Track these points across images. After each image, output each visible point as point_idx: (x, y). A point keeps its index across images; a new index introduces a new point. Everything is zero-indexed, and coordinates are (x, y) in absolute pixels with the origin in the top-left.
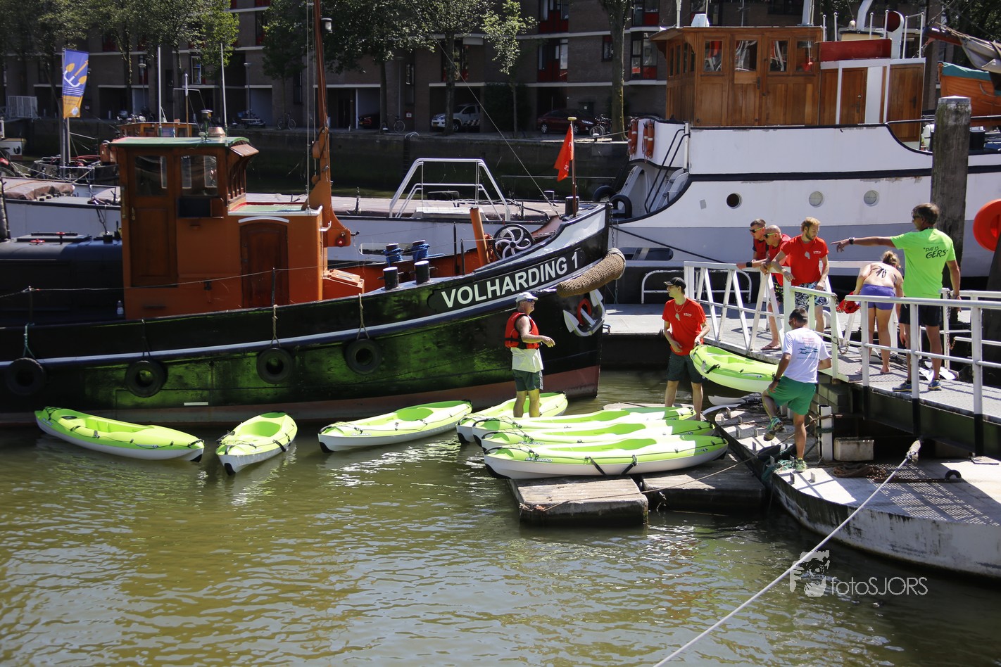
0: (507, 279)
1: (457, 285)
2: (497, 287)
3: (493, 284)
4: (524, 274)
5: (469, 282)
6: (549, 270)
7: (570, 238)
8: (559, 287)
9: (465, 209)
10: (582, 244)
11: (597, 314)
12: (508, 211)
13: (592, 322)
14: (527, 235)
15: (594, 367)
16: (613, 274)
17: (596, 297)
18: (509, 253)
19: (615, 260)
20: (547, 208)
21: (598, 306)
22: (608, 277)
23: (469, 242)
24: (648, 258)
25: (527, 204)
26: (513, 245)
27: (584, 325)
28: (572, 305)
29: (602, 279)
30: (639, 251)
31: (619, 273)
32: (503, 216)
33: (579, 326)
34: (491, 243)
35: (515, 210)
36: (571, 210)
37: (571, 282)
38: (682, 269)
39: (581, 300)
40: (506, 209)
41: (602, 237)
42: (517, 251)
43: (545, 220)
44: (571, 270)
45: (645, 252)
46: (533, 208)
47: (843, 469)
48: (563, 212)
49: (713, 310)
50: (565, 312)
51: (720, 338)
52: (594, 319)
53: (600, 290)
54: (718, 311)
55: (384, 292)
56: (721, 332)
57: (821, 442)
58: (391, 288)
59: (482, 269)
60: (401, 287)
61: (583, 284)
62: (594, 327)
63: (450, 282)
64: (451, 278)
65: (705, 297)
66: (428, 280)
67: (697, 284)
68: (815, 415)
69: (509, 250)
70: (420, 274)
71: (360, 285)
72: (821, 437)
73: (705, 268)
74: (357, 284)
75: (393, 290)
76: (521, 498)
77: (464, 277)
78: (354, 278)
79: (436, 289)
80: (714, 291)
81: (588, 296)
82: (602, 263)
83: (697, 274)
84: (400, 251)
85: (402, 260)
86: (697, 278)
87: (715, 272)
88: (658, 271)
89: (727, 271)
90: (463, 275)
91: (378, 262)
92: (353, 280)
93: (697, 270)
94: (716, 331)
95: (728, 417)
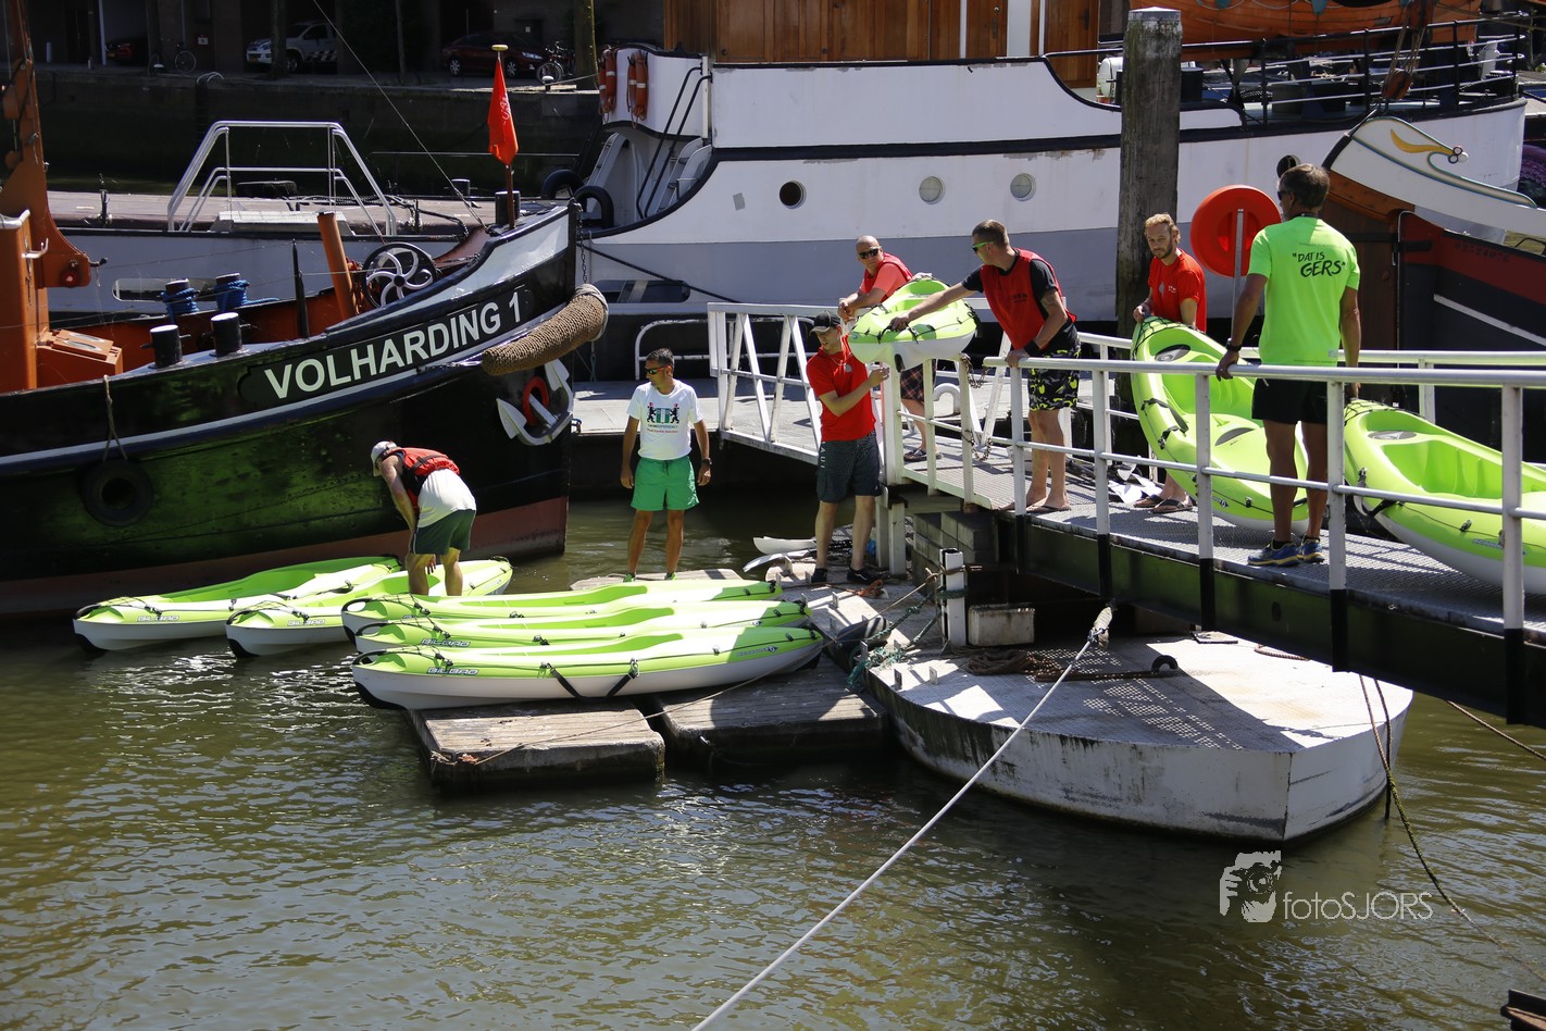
0: (389, 345)
1: (294, 356)
2: (370, 360)
3: (363, 354)
4: (420, 334)
5: (317, 351)
6: (467, 326)
7: (506, 267)
8: (486, 357)
9: (308, 216)
10: (530, 279)
11: (559, 404)
12: (391, 216)
13: (550, 419)
14: (424, 262)
15: (558, 501)
16: (584, 332)
17: (557, 373)
18: (392, 296)
19: (589, 305)
20: (460, 211)
21: (561, 390)
22: (575, 337)
23: (318, 278)
24: (646, 298)
25: (424, 204)
26: (399, 281)
27: (535, 425)
28: (514, 389)
29: (566, 341)
30: (630, 286)
31: (597, 328)
32: (381, 226)
33: (527, 427)
34: (359, 278)
35: (403, 216)
36: (506, 215)
37: (506, 347)
38: (705, 316)
39: (529, 379)
40: (387, 213)
41: (564, 263)
42: (407, 291)
43: (461, 234)
44: (508, 324)
45: (640, 288)
46: (436, 211)
47: (983, 661)
48: (493, 220)
49: (759, 387)
50: (500, 402)
51: (773, 437)
52: (553, 413)
53: (564, 361)
54: (769, 389)
55: (155, 372)
56: (775, 425)
57: (946, 615)
58: (166, 365)
59: (341, 326)
60: (188, 361)
61: (532, 351)
62: (555, 426)
63: (280, 351)
64: (282, 345)
65: (745, 364)
66: (238, 348)
67: (731, 343)
68: (936, 568)
69: (393, 291)
70: (223, 338)
71: (112, 359)
72: (945, 605)
73: (745, 314)
74: (104, 357)
75: (172, 368)
76: (434, 742)
77: (307, 341)
78: (101, 346)
79: (255, 365)
80: (761, 355)
81: (541, 372)
82: (564, 312)
83: (731, 325)
84: (191, 294)
85: (197, 311)
86: (731, 332)
87: (761, 320)
88: (663, 322)
89: (782, 319)
90: (306, 337)
91: (151, 315)
92: (98, 350)
93: (731, 317)
94: (767, 425)
95: (788, 573)
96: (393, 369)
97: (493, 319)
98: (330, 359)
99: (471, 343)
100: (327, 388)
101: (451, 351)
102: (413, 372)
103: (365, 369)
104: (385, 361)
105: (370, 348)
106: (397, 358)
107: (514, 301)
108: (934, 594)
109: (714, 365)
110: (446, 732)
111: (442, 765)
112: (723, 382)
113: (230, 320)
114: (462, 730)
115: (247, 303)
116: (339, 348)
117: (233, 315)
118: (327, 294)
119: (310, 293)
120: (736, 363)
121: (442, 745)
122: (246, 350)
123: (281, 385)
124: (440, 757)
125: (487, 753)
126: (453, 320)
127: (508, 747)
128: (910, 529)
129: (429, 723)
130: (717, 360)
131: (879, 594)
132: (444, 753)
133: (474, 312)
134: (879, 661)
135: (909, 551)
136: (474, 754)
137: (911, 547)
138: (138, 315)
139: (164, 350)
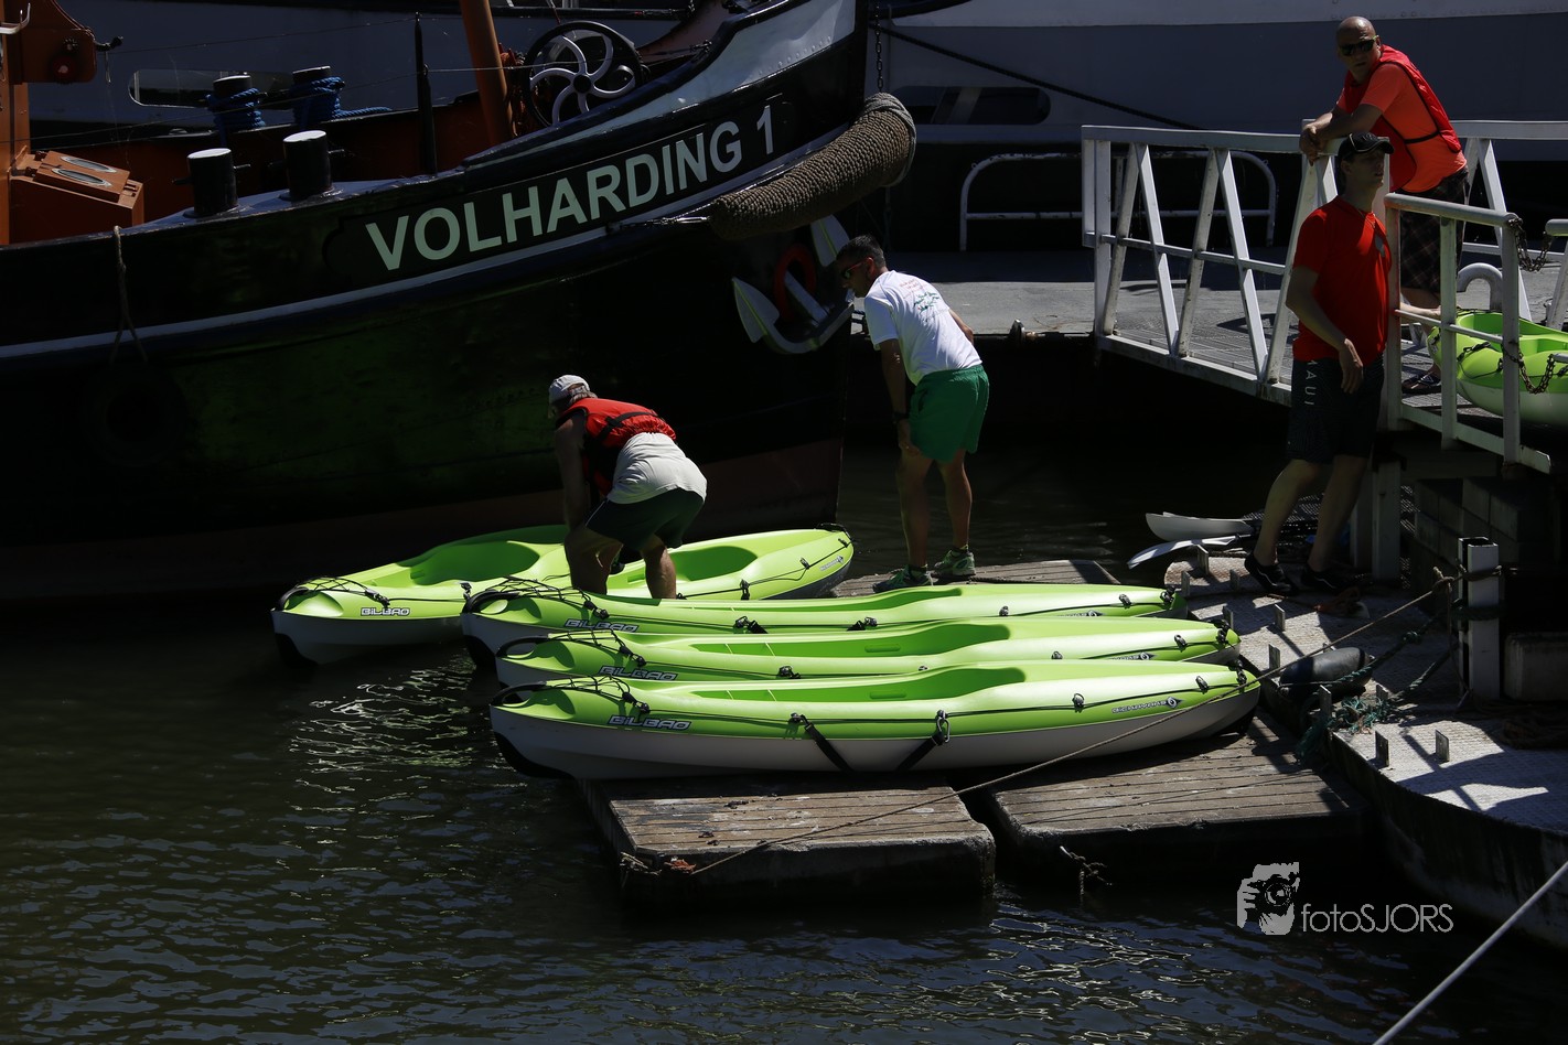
0: (563, 187)
1: (414, 203)
2: (533, 210)
3: (521, 202)
4: (612, 171)
5: (450, 196)
6: (688, 159)
7: (753, 63)
8: (717, 211)
10: (791, 83)
11: (831, 288)
13: (818, 313)
14: (624, 55)
15: (826, 445)
16: (876, 171)
17: (830, 238)
18: (570, 108)
19: (883, 128)
23: (453, 76)
24: (978, 117)
26: (582, 83)
27: (793, 320)
28: (762, 262)
29: (847, 186)
30: (952, 95)
31: (897, 165)
33: (779, 325)
34: (519, 77)
37: (748, 195)
38: (1076, 148)
39: (784, 248)
41: (848, 56)
42: (595, 101)
43: (683, 8)
44: (755, 158)
45: (968, 100)
49: (1163, 266)
50: (738, 284)
51: (1185, 347)
52: (822, 303)
53: (841, 219)
54: (1179, 269)
55: (193, 222)
56: (1187, 328)
57: (1466, 647)
58: (212, 213)
59: (487, 155)
60: (245, 207)
61: (791, 201)
62: (825, 324)
63: (389, 193)
64: (394, 184)
65: (1141, 227)
66: (326, 188)
67: (1118, 193)
68: (1450, 569)
69: (572, 99)
70: (303, 170)
71: (127, 201)
72: (1466, 631)
73: (1143, 146)
74: (115, 197)
75: (221, 218)
76: (624, 837)
77: (434, 179)
78: (109, 178)
79: (351, 216)
80: (1167, 213)
81: (804, 237)
82: (845, 138)
83: (1120, 162)
84: (253, 97)
85: (262, 126)
86: (1119, 174)
87: (1170, 155)
88: (1007, 157)
89: (1204, 154)
90: (431, 172)
91: (190, 130)
92: (106, 185)
93: (1120, 151)
94: (1173, 327)
95: (1201, 571)
96: (568, 225)
97: (730, 148)
98: (469, 208)
99: (694, 185)
100: (463, 254)
101: (661, 199)
102: (599, 233)
103: (524, 225)
104: (557, 213)
105: (533, 193)
106: (575, 209)
107: (765, 120)
108: (1445, 614)
109: (1089, 227)
110: (642, 820)
111: (637, 875)
112: (1103, 257)
113: (312, 142)
114: (668, 817)
115: (341, 114)
116: (484, 192)
117: (318, 134)
118: (468, 103)
119: (440, 100)
120: (1125, 225)
121: (637, 842)
122: (337, 192)
123: (390, 246)
124: (635, 862)
125: (709, 856)
126: (666, 150)
127: (742, 846)
128: (1408, 506)
129: (616, 805)
130: (1094, 221)
131: (1352, 611)
132: (642, 854)
133: (700, 137)
134: (1349, 719)
135: (1406, 542)
136: (691, 858)
137: (1410, 535)
138: (167, 129)
139: (210, 186)
